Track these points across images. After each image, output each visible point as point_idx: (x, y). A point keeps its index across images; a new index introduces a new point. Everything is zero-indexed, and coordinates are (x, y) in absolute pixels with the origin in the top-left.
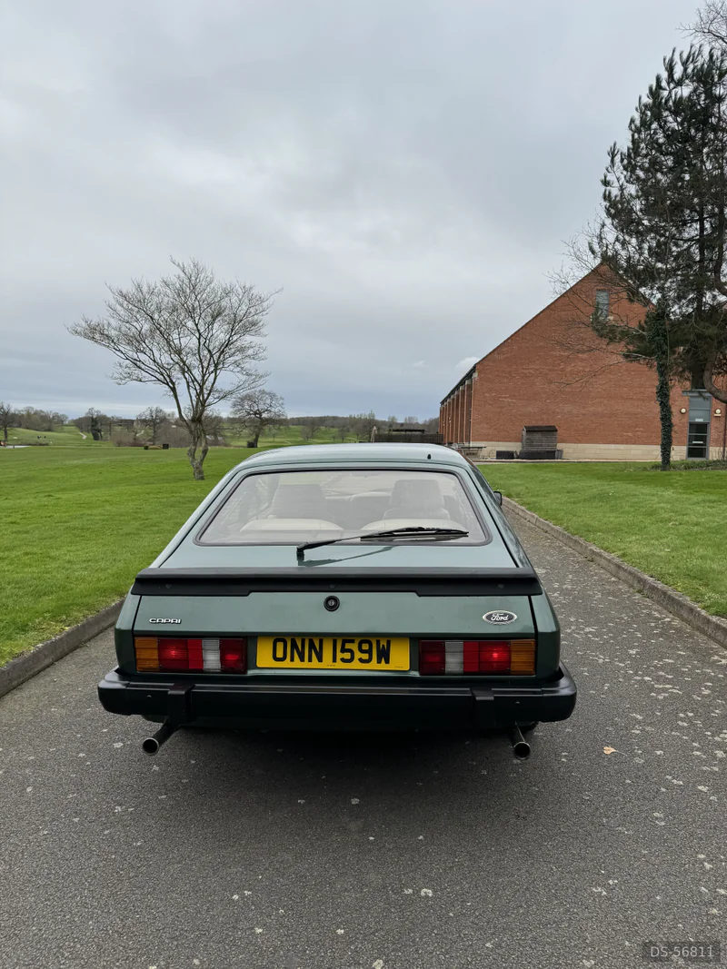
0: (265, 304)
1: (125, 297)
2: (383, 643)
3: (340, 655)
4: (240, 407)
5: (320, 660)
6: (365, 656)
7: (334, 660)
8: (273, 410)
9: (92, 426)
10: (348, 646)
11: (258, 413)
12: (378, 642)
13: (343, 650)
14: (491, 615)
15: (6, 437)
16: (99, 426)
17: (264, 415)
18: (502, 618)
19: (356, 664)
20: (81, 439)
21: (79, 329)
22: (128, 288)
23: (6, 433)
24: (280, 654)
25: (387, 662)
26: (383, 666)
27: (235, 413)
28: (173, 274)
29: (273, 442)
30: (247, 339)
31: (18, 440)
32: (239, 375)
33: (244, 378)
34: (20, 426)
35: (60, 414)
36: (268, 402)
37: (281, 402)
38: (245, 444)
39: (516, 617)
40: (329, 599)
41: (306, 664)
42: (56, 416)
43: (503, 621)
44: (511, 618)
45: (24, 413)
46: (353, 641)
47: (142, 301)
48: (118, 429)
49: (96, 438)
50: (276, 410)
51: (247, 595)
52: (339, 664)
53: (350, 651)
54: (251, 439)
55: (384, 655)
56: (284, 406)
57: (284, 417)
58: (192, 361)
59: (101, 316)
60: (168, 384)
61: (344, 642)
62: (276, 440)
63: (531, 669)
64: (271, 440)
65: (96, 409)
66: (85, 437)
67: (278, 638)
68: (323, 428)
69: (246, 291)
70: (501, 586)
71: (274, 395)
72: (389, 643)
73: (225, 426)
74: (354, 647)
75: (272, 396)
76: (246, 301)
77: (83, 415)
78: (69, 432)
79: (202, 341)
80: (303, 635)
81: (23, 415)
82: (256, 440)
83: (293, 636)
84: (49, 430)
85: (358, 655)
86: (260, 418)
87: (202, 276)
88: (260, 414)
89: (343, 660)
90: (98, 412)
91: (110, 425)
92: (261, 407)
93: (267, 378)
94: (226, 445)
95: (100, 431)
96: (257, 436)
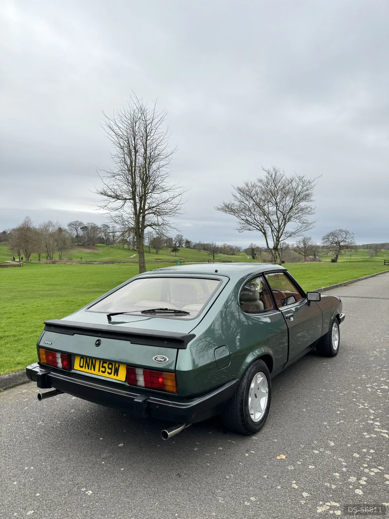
0: (313, 184)
1: (240, 190)
2: (117, 366)
3: (102, 369)
4: (327, 240)
5: (94, 370)
6: (110, 371)
7: (99, 371)
8: (347, 240)
9: (252, 252)
10: (105, 365)
11: (338, 243)
12: (115, 365)
13: (103, 367)
14: (156, 358)
15: (214, 258)
16: (255, 252)
17: (341, 244)
18: (161, 359)
19: (106, 374)
20: (247, 259)
21: (220, 207)
22: (242, 185)
23: (214, 255)
24: (82, 365)
25: (117, 375)
26: (115, 377)
27: (324, 243)
28: (263, 176)
29: (350, 259)
30: (303, 204)
31: (219, 259)
32: (299, 223)
33: (300, 225)
34: (221, 253)
35: (238, 246)
36: (344, 236)
37: (352, 236)
38: (330, 260)
39: (168, 360)
40: (98, 340)
41: (89, 371)
42: (236, 248)
43: (161, 361)
44: (165, 359)
45: (223, 247)
46: (106, 363)
47: (250, 191)
48: (264, 253)
49: (254, 258)
50: (349, 241)
51: (73, 335)
52: (101, 373)
53: (105, 367)
54: (334, 257)
55: (116, 372)
56: (353, 238)
57: (354, 245)
58: (273, 218)
59: (230, 200)
60: (261, 231)
61: (103, 363)
62: (352, 258)
63: (175, 390)
64: (349, 258)
65: (254, 244)
66: (248, 258)
67: (82, 357)
68: (383, 250)
69: (301, 179)
70: (166, 342)
71: (348, 232)
72: (119, 365)
73: (320, 250)
74: (106, 365)
75: (347, 233)
76: (301, 184)
77: (248, 247)
78: (241, 255)
79: (278, 207)
80: (90, 357)
81: (222, 248)
82: (337, 258)
83: (87, 357)
84: (233, 254)
85: (108, 370)
86: (339, 245)
87: (278, 174)
88: (339, 243)
89: (108, 372)
90: (255, 245)
91: (261, 251)
92: (340, 239)
93: (314, 224)
94: (320, 261)
95: (255, 255)
96: (337, 256)
